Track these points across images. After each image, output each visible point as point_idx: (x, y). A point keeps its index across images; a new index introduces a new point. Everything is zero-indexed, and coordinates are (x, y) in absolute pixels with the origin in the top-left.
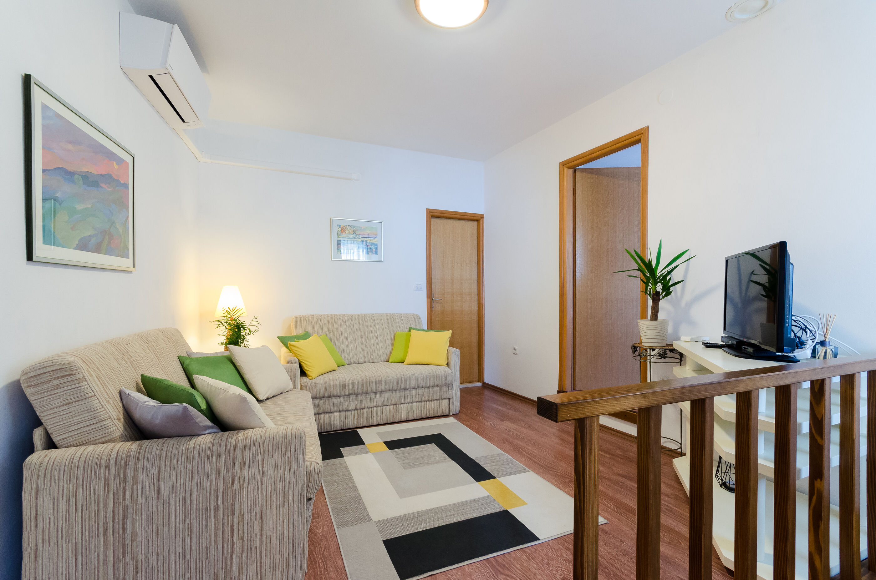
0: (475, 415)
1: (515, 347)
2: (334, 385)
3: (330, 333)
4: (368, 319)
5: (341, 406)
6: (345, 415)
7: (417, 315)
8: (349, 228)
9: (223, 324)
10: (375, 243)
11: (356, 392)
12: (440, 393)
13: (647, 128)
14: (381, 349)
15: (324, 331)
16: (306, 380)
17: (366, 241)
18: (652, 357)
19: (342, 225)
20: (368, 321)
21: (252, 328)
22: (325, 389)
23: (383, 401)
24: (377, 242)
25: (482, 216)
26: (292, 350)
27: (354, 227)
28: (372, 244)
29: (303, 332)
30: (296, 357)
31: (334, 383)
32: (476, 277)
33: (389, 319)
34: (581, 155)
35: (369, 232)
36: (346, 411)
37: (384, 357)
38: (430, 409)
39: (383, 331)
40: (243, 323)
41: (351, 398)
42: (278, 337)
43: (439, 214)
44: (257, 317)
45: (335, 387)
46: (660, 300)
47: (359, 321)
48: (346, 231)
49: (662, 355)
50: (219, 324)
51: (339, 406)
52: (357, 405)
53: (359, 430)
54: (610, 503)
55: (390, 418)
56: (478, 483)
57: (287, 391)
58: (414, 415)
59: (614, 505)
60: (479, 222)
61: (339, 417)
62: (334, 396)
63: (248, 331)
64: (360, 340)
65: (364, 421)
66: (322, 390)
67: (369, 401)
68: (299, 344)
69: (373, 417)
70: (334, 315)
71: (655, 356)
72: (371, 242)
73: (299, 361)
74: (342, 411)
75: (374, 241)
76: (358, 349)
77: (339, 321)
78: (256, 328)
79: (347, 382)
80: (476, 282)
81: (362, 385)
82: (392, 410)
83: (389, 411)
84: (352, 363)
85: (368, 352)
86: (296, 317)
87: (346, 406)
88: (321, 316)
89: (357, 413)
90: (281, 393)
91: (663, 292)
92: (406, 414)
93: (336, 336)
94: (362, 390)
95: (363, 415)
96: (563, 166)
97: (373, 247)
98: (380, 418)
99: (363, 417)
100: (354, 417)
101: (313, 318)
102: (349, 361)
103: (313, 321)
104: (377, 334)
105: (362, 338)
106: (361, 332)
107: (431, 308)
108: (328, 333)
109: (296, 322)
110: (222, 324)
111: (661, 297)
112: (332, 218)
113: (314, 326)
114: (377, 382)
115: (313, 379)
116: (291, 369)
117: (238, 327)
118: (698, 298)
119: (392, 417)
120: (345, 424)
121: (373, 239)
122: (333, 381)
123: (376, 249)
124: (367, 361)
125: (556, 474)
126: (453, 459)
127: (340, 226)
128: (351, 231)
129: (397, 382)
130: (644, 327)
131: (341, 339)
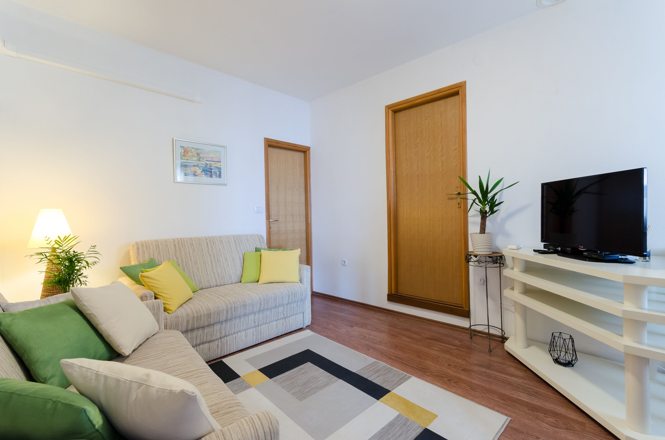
0: (325, 324)
1: (344, 259)
2: (197, 316)
3: (177, 258)
4: (216, 241)
5: (205, 337)
6: (208, 347)
7: (261, 235)
8: (193, 150)
9: (48, 258)
10: (219, 167)
11: (221, 320)
12: (297, 309)
13: (465, 82)
14: (231, 271)
15: (171, 257)
16: (165, 315)
17: (210, 164)
18: (487, 263)
19: (186, 146)
20: (216, 244)
21: (90, 260)
22: (188, 322)
23: (247, 325)
24: (221, 166)
25: (308, 148)
26: (144, 282)
27: (198, 149)
28: (216, 167)
29: (147, 259)
30: (150, 289)
31: (197, 313)
32: (303, 200)
33: (236, 241)
34: (405, 101)
35: (213, 155)
36: (209, 342)
37: (235, 279)
38: (288, 325)
39: (231, 253)
40: (78, 255)
41: (215, 327)
42: (121, 268)
43: (275, 144)
44: (96, 246)
45: (199, 318)
46: (487, 217)
47: (207, 243)
48: (190, 153)
49: (495, 261)
50: (42, 259)
51: (202, 337)
52: (221, 333)
53: (224, 360)
54: (495, 397)
55: (253, 340)
56: (379, 402)
57: (153, 334)
58: (275, 333)
59: (498, 397)
60: (306, 154)
61: (202, 350)
62: (198, 328)
63: (84, 263)
64: (210, 263)
65: (228, 348)
66: (185, 324)
67: (233, 326)
68: (151, 273)
69: (236, 343)
70: (180, 239)
71: (490, 262)
72: (215, 165)
73: (155, 293)
74: (206, 342)
75: (218, 165)
76: (209, 273)
77: (186, 245)
78: (96, 260)
79: (212, 311)
80: (304, 205)
81: (227, 311)
82: (255, 333)
83: (252, 333)
84: (204, 287)
85: (218, 274)
86: (137, 243)
87: (210, 337)
88: (166, 241)
89: (221, 342)
90: (148, 339)
91: (489, 212)
92: (267, 334)
93: (184, 261)
94: (227, 317)
95: (227, 343)
96: (389, 109)
97: (217, 170)
98: (243, 342)
99: (227, 345)
100: (218, 347)
101: (157, 244)
102: (201, 286)
103: (158, 246)
104: (226, 256)
105: (211, 261)
106: (210, 255)
107: (269, 228)
108: (175, 258)
109: (138, 249)
110: (46, 257)
111: (488, 215)
112: (174, 139)
113: (159, 252)
114: (242, 306)
115: (173, 312)
116: (153, 307)
117: (70, 260)
118: (511, 215)
119: (255, 339)
120: (208, 355)
121: (216, 162)
122: (196, 311)
123: (220, 172)
124: (219, 284)
125: (432, 374)
126: (340, 378)
127: (183, 147)
128: (195, 154)
129: (260, 304)
130: (477, 240)
131: (190, 263)
